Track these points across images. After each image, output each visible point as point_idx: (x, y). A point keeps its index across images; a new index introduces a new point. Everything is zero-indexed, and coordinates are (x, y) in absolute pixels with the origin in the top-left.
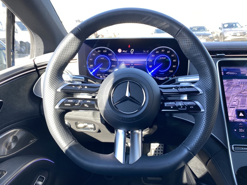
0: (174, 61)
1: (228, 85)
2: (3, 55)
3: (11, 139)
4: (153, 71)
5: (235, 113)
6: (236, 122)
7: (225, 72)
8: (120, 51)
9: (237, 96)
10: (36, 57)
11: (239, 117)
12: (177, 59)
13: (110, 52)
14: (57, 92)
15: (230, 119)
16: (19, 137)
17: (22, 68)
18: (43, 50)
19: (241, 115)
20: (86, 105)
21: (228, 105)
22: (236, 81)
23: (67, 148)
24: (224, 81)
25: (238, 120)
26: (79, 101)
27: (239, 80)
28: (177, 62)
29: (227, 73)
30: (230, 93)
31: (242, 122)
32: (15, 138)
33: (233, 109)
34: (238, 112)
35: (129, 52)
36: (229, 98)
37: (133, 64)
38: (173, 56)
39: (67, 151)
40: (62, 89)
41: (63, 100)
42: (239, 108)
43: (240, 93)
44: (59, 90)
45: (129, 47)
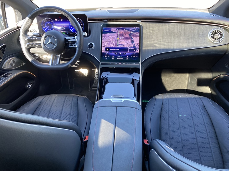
0: (82, 25)
1: (104, 36)
2: (1, 21)
3: (12, 61)
4: (73, 30)
5: (105, 49)
6: (105, 53)
7: (104, 30)
8: (56, 20)
9: (107, 41)
10: (19, 21)
11: (106, 51)
12: (83, 24)
13: (52, 21)
14: (25, 40)
15: (102, 51)
16: (15, 61)
17: (12, 29)
18: (21, 18)
19: (107, 50)
20: (37, 45)
21: (102, 45)
22: (108, 34)
23: (31, 60)
24: (103, 34)
25: (106, 52)
26: (34, 44)
27: (109, 34)
28: (83, 25)
29: (105, 31)
30: (105, 40)
31: (107, 53)
32: (14, 61)
33: (104, 47)
34: (106, 48)
35: (60, 20)
36: (103, 42)
37: (63, 26)
38: (81, 22)
39: (31, 62)
40: (27, 39)
41: (28, 43)
42: (107, 47)
43: (109, 40)
44: (26, 40)
45: (60, 18)
